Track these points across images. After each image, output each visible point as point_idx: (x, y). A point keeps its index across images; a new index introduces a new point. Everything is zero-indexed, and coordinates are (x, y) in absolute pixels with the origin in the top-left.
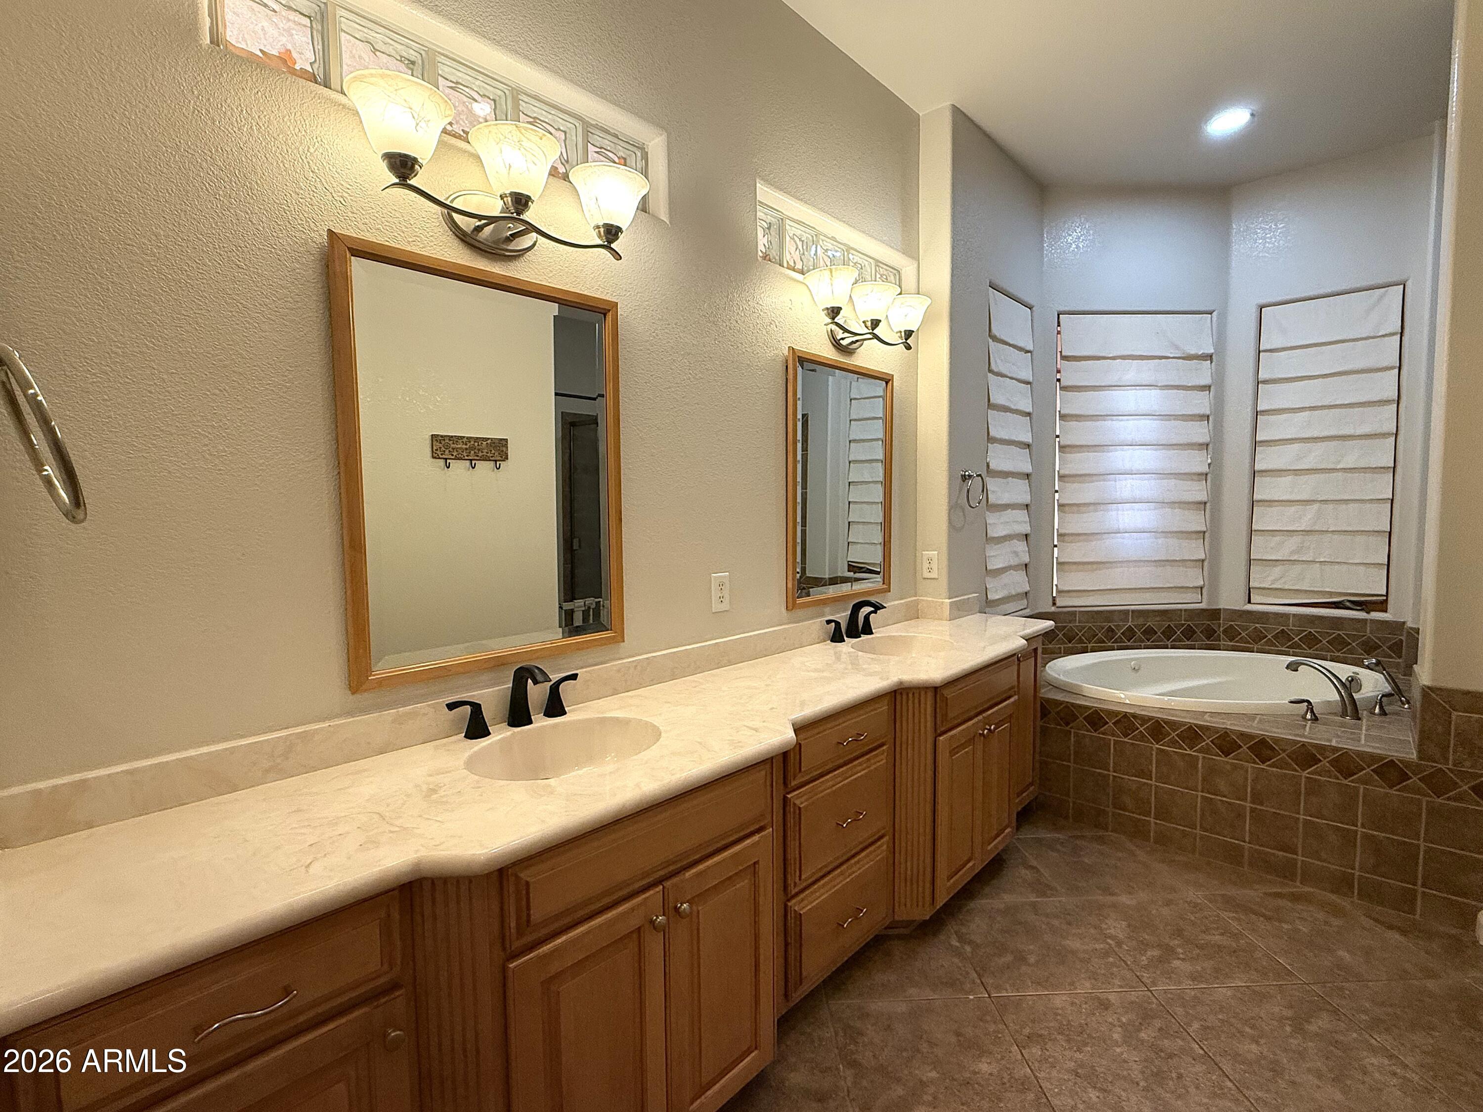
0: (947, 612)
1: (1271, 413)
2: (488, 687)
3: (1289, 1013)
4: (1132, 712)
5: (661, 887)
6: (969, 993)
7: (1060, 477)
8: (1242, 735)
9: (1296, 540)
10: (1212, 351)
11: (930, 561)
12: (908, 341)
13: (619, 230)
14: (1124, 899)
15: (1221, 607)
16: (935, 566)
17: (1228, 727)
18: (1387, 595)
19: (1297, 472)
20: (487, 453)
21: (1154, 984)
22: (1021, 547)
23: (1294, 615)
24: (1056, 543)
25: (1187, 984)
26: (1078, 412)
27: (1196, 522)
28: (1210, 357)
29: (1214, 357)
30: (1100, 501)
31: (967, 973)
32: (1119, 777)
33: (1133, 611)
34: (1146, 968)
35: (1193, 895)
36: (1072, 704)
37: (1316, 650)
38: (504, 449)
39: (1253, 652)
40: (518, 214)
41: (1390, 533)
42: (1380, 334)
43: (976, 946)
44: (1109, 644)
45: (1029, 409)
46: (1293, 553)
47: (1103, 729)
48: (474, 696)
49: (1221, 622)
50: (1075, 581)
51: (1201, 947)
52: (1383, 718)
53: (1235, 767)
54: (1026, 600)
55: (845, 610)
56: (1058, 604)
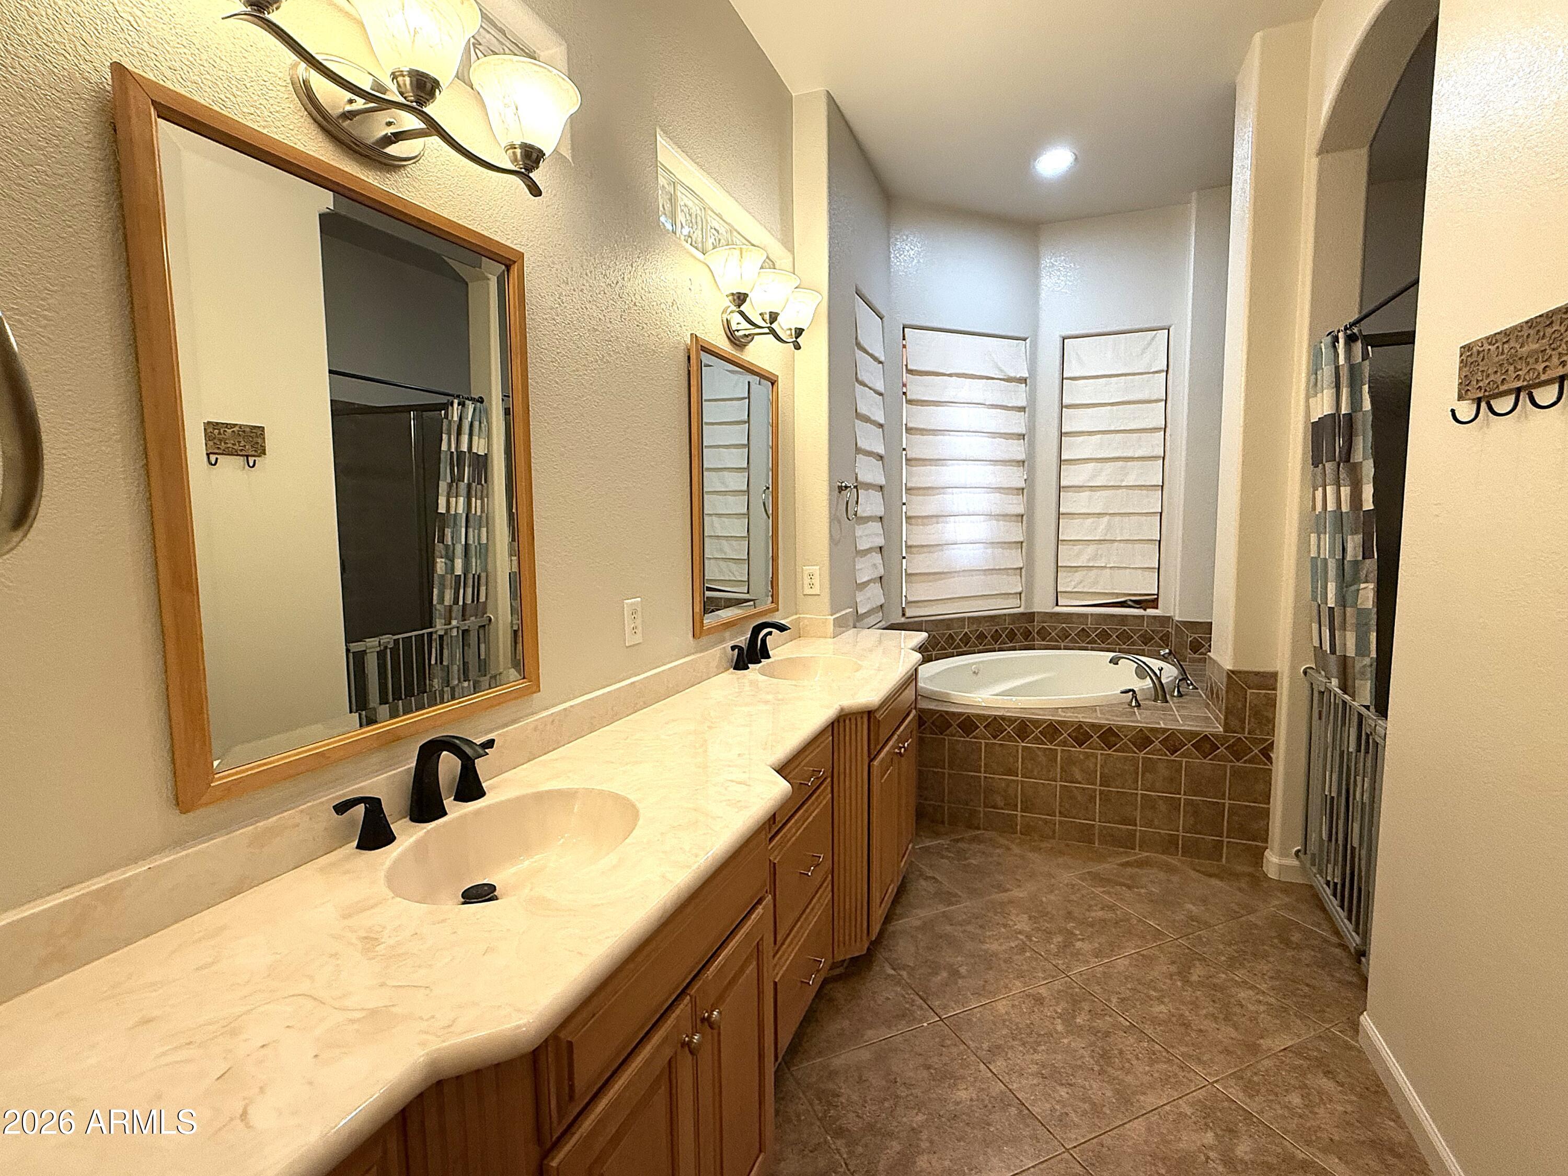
0: (831, 628)
1: (1072, 435)
2: (378, 772)
3: (1173, 969)
4: (1001, 714)
5: (688, 997)
6: (921, 1021)
7: (907, 489)
8: (1093, 725)
9: (1091, 549)
10: (1027, 375)
11: (811, 576)
12: (798, 340)
13: (541, 154)
14: (1017, 893)
15: (1035, 610)
16: (816, 580)
17: (1081, 720)
18: (1158, 595)
19: (1092, 488)
20: (234, 444)
21: (1069, 968)
22: (877, 558)
23: (1092, 615)
24: (904, 555)
25: (1094, 961)
26: (922, 426)
27: (1017, 533)
28: (1023, 381)
29: (1028, 380)
30: (939, 514)
31: (913, 1001)
32: (990, 777)
33: (969, 618)
34: (1056, 955)
35: (1067, 877)
36: (947, 712)
37: (1108, 644)
38: (259, 441)
39: (1060, 649)
40: (421, 105)
41: (1160, 541)
42: (1152, 371)
43: (911, 970)
44: (950, 650)
45: (882, 421)
46: (1089, 560)
47: (974, 733)
48: (361, 788)
49: (1035, 623)
50: (920, 591)
51: (1092, 925)
52: (1181, 700)
53: (1087, 756)
54: (881, 613)
55: (743, 633)
56: (907, 615)
